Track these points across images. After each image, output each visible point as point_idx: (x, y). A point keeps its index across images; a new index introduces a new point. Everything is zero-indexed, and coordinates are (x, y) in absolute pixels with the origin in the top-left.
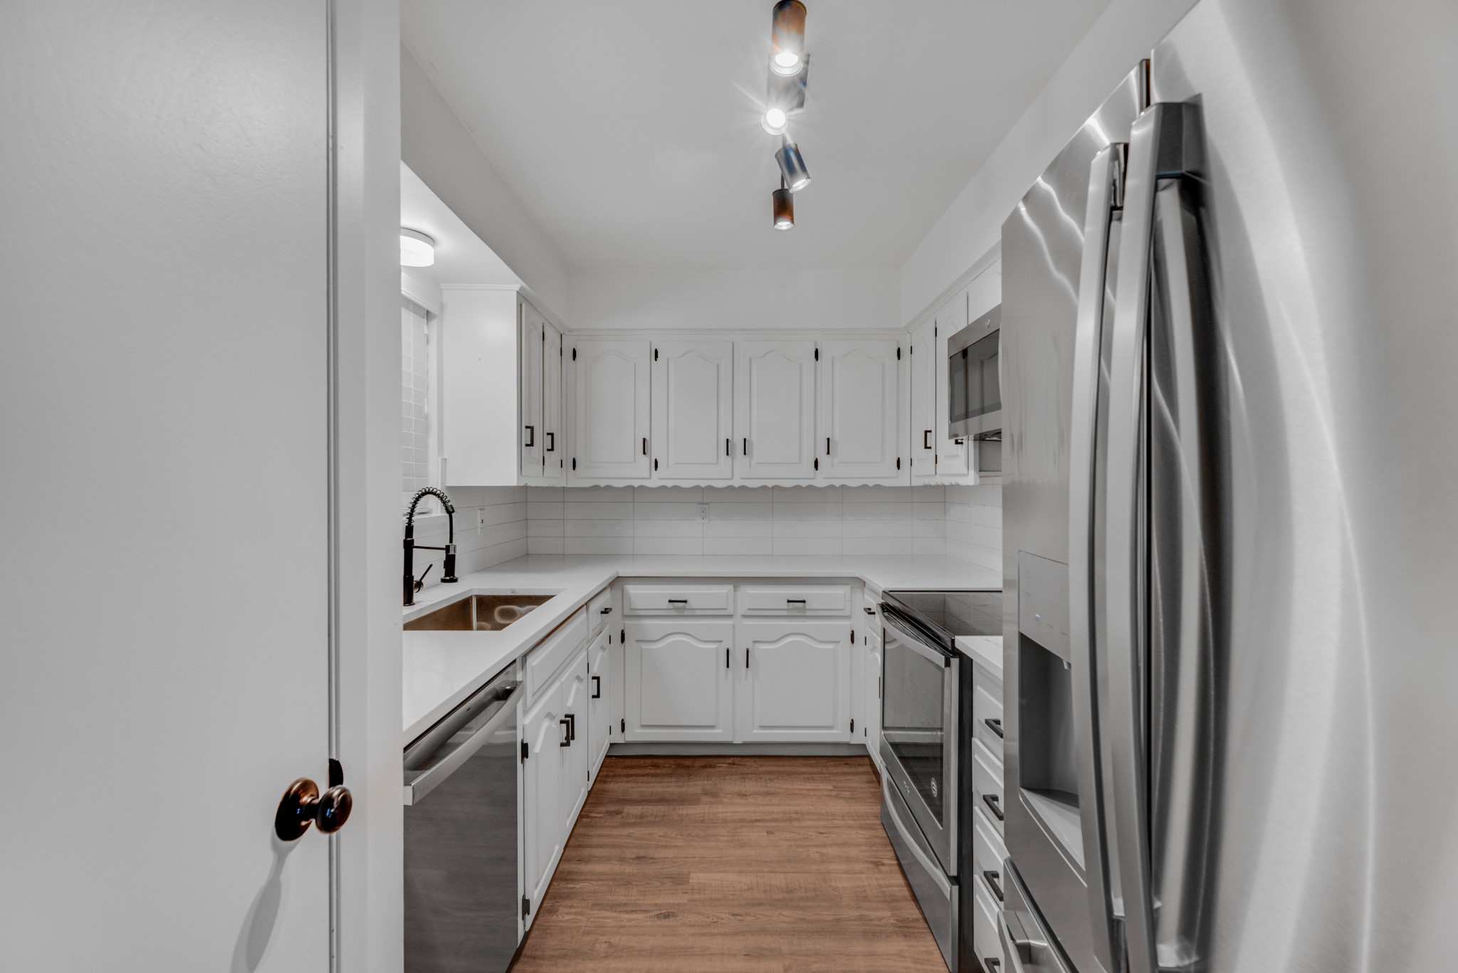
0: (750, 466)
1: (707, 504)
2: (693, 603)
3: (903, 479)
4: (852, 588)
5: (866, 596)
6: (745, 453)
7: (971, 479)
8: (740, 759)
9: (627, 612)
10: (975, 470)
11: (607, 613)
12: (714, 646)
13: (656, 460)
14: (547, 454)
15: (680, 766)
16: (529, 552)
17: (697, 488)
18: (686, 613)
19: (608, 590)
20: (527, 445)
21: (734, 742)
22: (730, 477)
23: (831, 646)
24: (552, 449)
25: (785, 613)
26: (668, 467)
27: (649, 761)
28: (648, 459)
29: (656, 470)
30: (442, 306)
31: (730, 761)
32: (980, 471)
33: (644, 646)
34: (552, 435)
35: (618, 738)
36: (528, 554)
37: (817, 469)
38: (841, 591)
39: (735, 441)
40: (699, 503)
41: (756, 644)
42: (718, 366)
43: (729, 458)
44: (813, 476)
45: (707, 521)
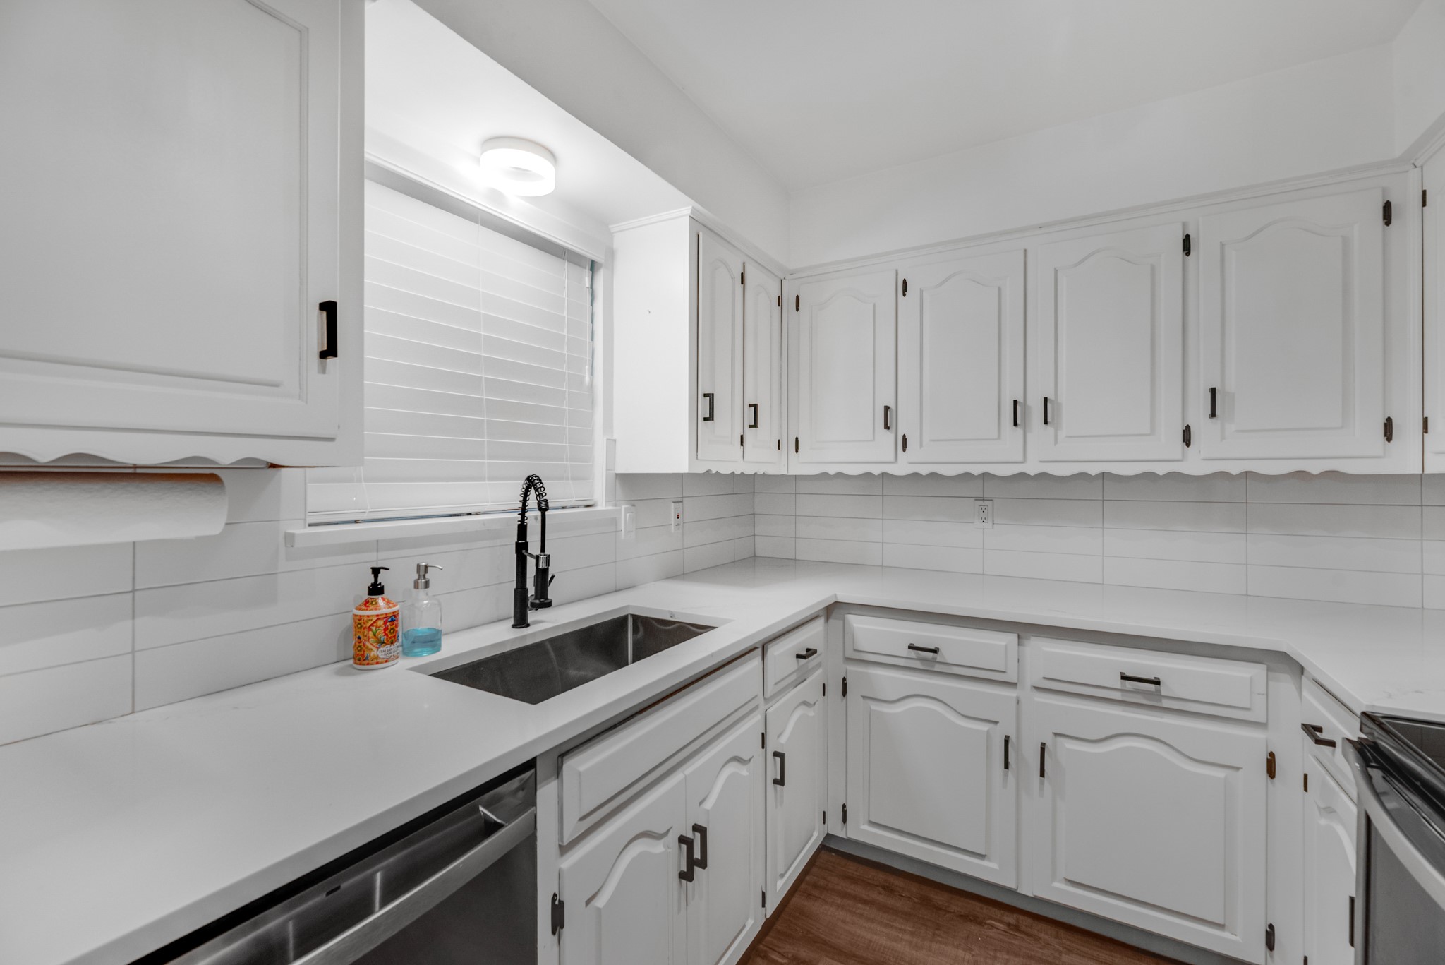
0: (1056, 442)
1: (991, 499)
2: (947, 655)
3: (1400, 460)
4: (1268, 670)
5: (1305, 693)
6: (1046, 422)
8: (1030, 920)
9: (850, 654)
11: (807, 656)
12: (984, 727)
13: (904, 436)
14: (750, 433)
15: (926, 902)
17: (967, 476)
18: (937, 668)
19: (821, 621)
20: (705, 419)
21: (1019, 891)
22: (1021, 459)
23: (1220, 774)
24: (755, 425)
25: (1118, 696)
26: (921, 446)
27: (881, 877)
28: (892, 436)
29: (904, 450)
30: (611, 253)
31: (1011, 919)
33: (875, 707)
34: (755, 406)
35: (836, 829)
36: (755, 556)
37: (1188, 444)
38: (1243, 673)
39: (1029, 403)
40: (977, 499)
41: (1060, 739)
42: (1000, 289)
43: (1019, 430)
44: (1179, 457)
45: (988, 525)
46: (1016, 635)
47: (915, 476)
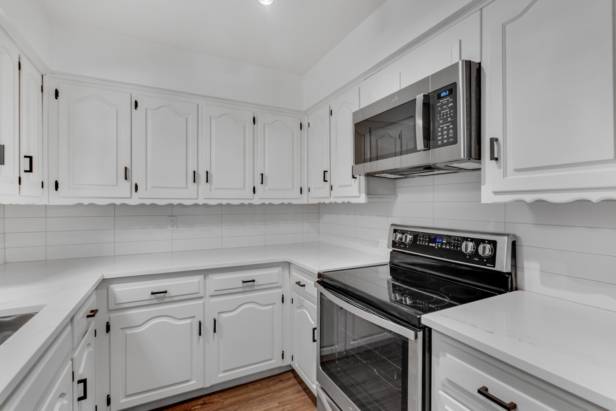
0: (210, 191)
1: (176, 216)
2: (171, 292)
3: (304, 200)
4: (283, 268)
6: (207, 181)
7: (363, 199)
8: (208, 397)
9: (111, 307)
10: (365, 194)
11: (93, 316)
12: (189, 321)
13: (136, 184)
14: (24, 176)
16: (7, 261)
17: (171, 205)
18: (166, 300)
21: (205, 387)
22: (196, 197)
23: (270, 307)
24: (31, 171)
25: (241, 290)
26: (146, 190)
28: (129, 184)
29: (136, 191)
31: (201, 401)
32: (368, 195)
33: (129, 332)
34: (31, 158)
36: (5, 263)
37: (254, 193)
38: (276, 271)
39: (199, 173)
40: (169, 216)
41: (220, 314)
42: (187, 119)
43: (195, 184)
44: (252, 198)
45: (175, 228)
46: (203, 275)
47: (143, 205)
